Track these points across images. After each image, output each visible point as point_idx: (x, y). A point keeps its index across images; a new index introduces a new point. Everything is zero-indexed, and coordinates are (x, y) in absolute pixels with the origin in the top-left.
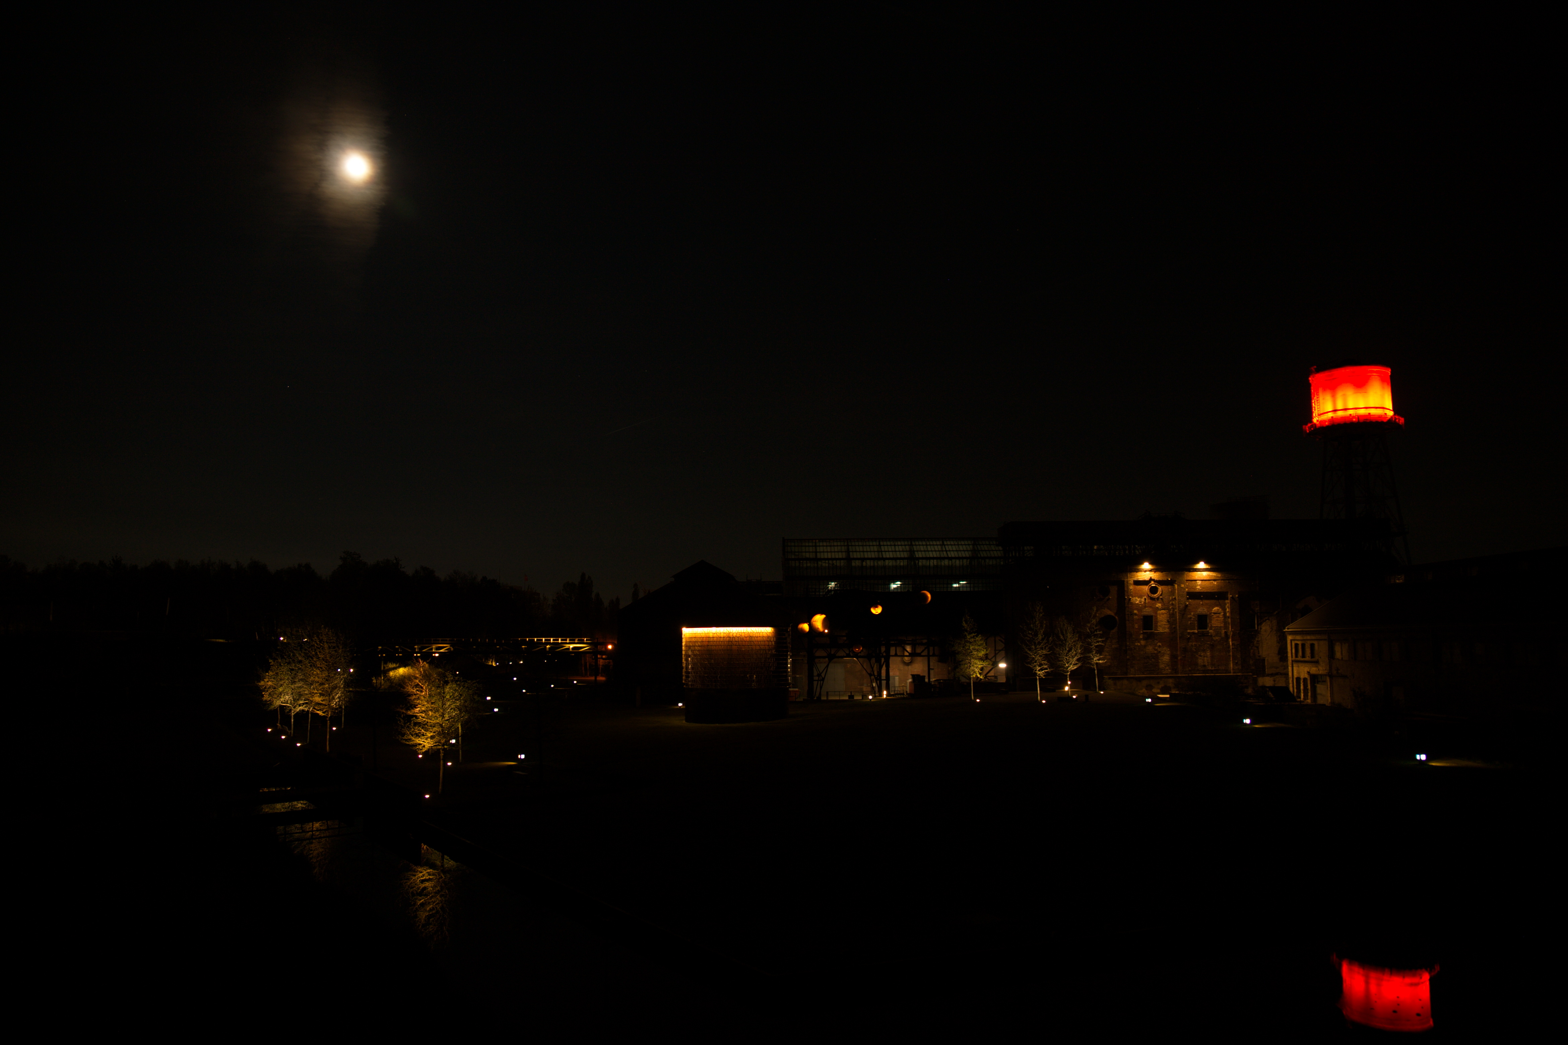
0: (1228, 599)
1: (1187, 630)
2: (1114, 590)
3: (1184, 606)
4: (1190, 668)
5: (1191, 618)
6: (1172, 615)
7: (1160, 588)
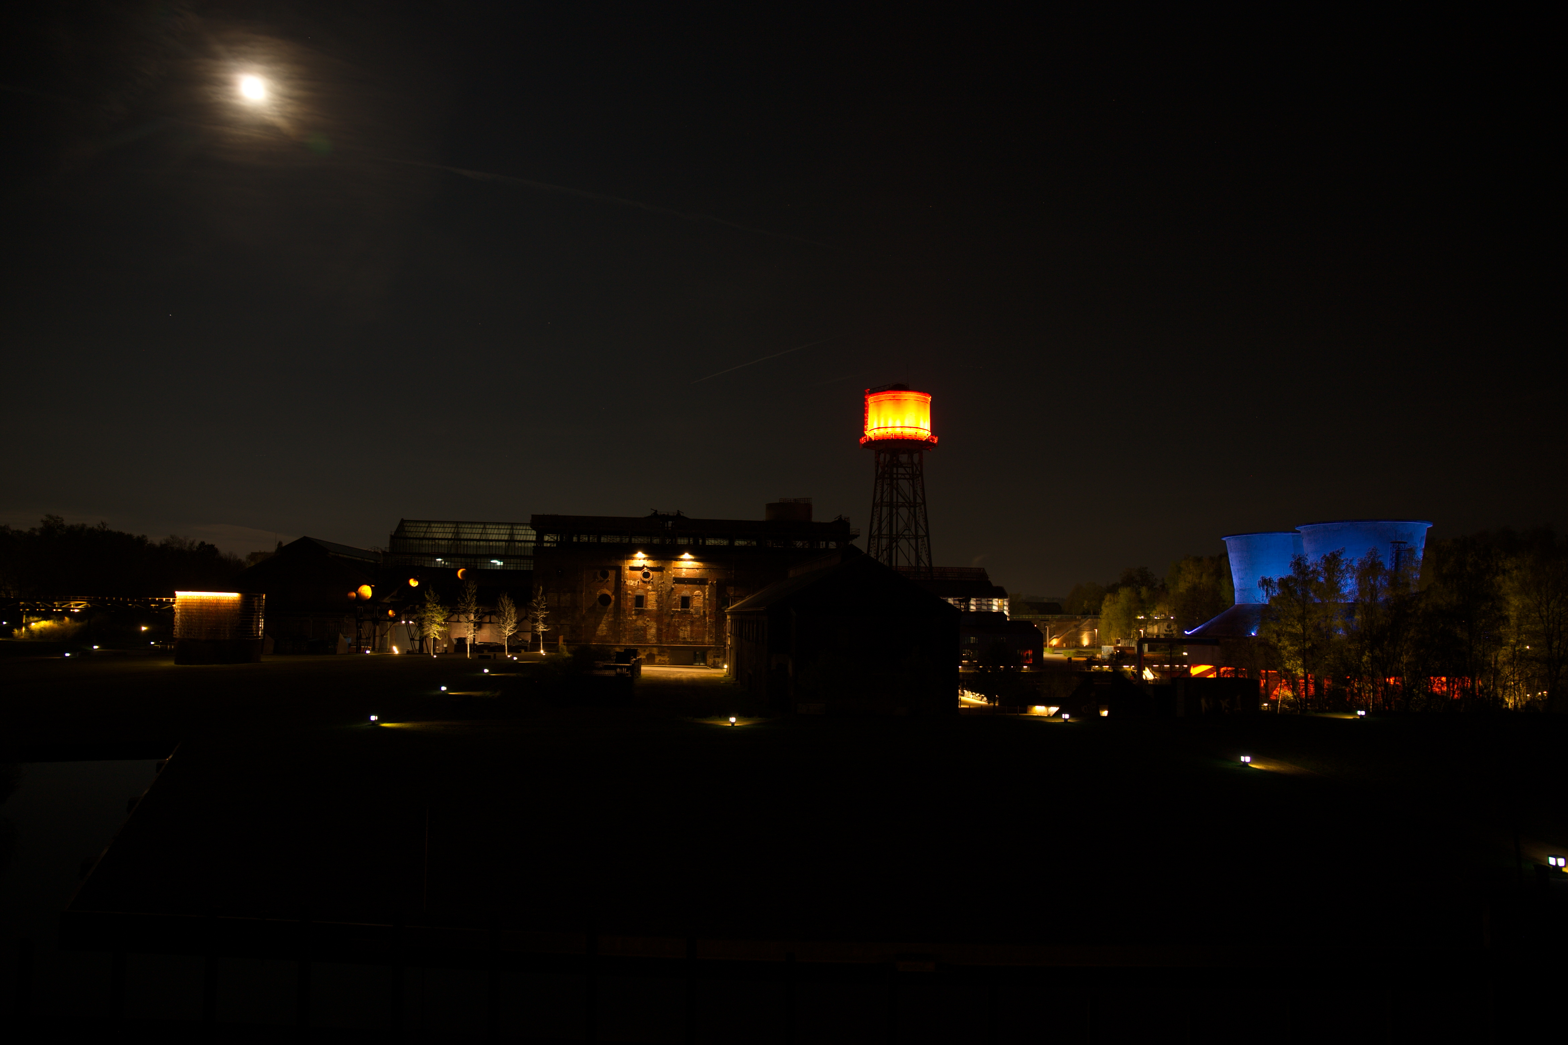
0: (708, 585)
1: (671, 608)
2: (612, 574)
3: (670, 589)
4: (672, 640)
5: (676, 599)
6: (660, 596)
7: (651, 573)
